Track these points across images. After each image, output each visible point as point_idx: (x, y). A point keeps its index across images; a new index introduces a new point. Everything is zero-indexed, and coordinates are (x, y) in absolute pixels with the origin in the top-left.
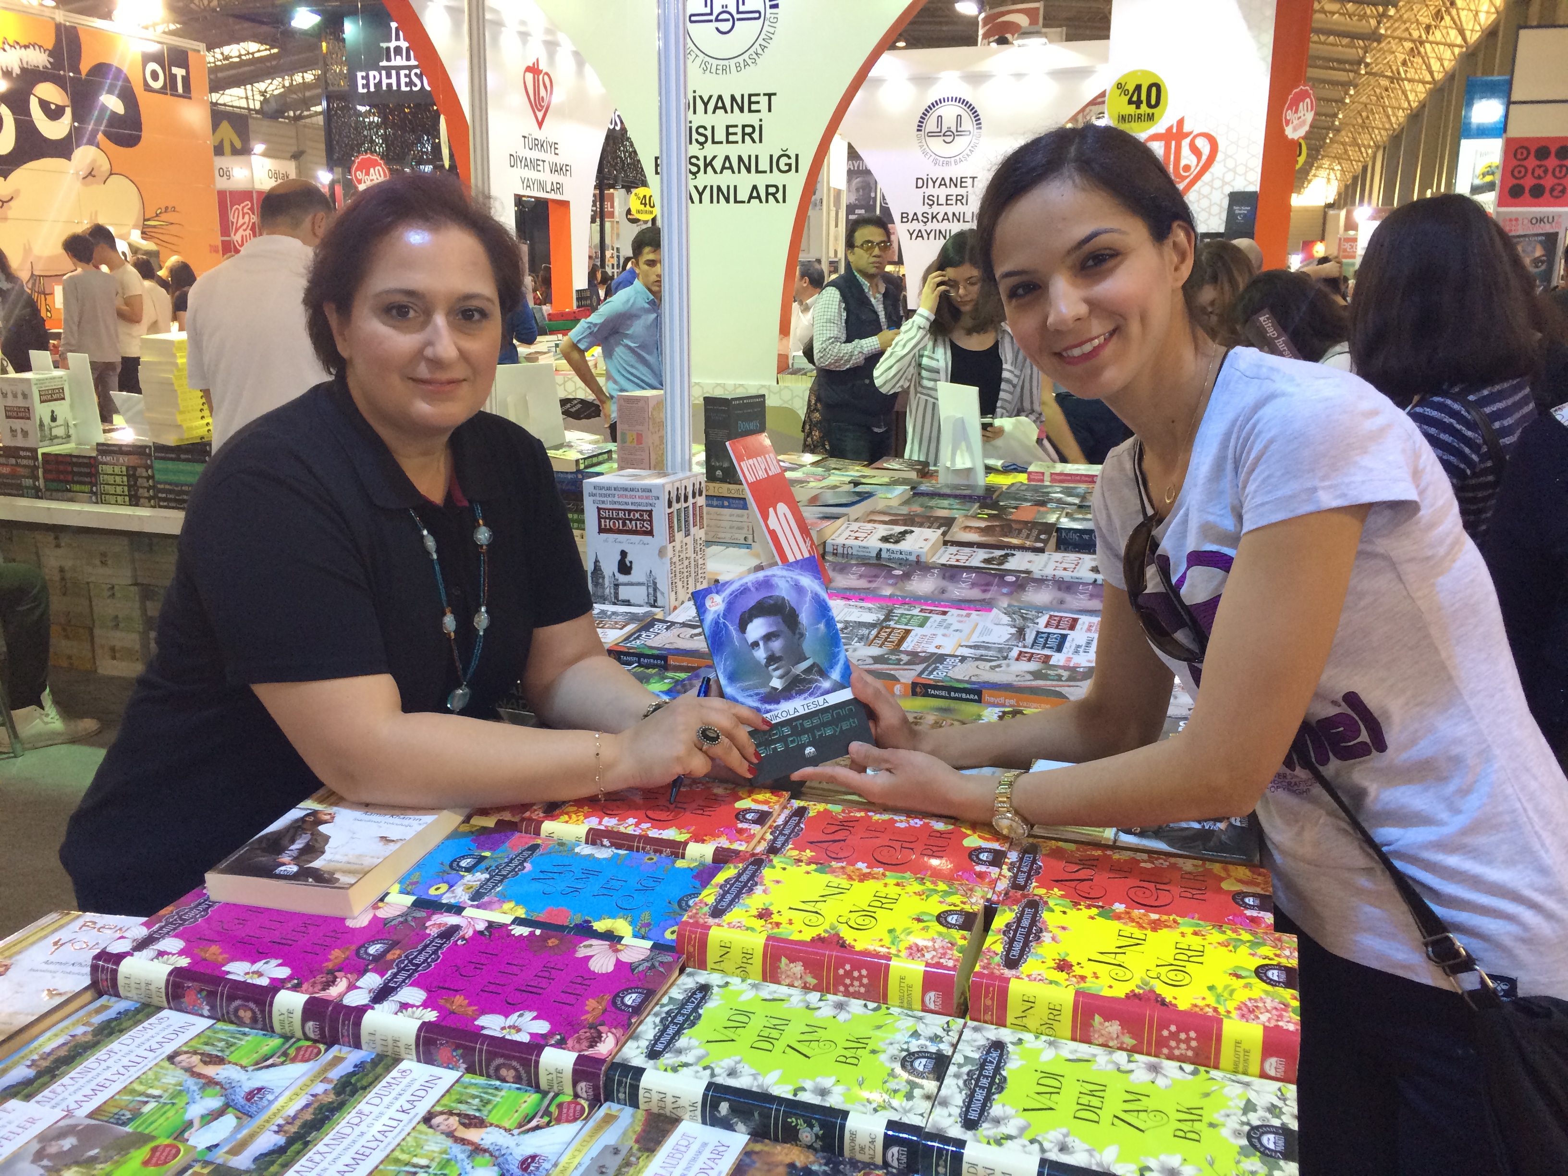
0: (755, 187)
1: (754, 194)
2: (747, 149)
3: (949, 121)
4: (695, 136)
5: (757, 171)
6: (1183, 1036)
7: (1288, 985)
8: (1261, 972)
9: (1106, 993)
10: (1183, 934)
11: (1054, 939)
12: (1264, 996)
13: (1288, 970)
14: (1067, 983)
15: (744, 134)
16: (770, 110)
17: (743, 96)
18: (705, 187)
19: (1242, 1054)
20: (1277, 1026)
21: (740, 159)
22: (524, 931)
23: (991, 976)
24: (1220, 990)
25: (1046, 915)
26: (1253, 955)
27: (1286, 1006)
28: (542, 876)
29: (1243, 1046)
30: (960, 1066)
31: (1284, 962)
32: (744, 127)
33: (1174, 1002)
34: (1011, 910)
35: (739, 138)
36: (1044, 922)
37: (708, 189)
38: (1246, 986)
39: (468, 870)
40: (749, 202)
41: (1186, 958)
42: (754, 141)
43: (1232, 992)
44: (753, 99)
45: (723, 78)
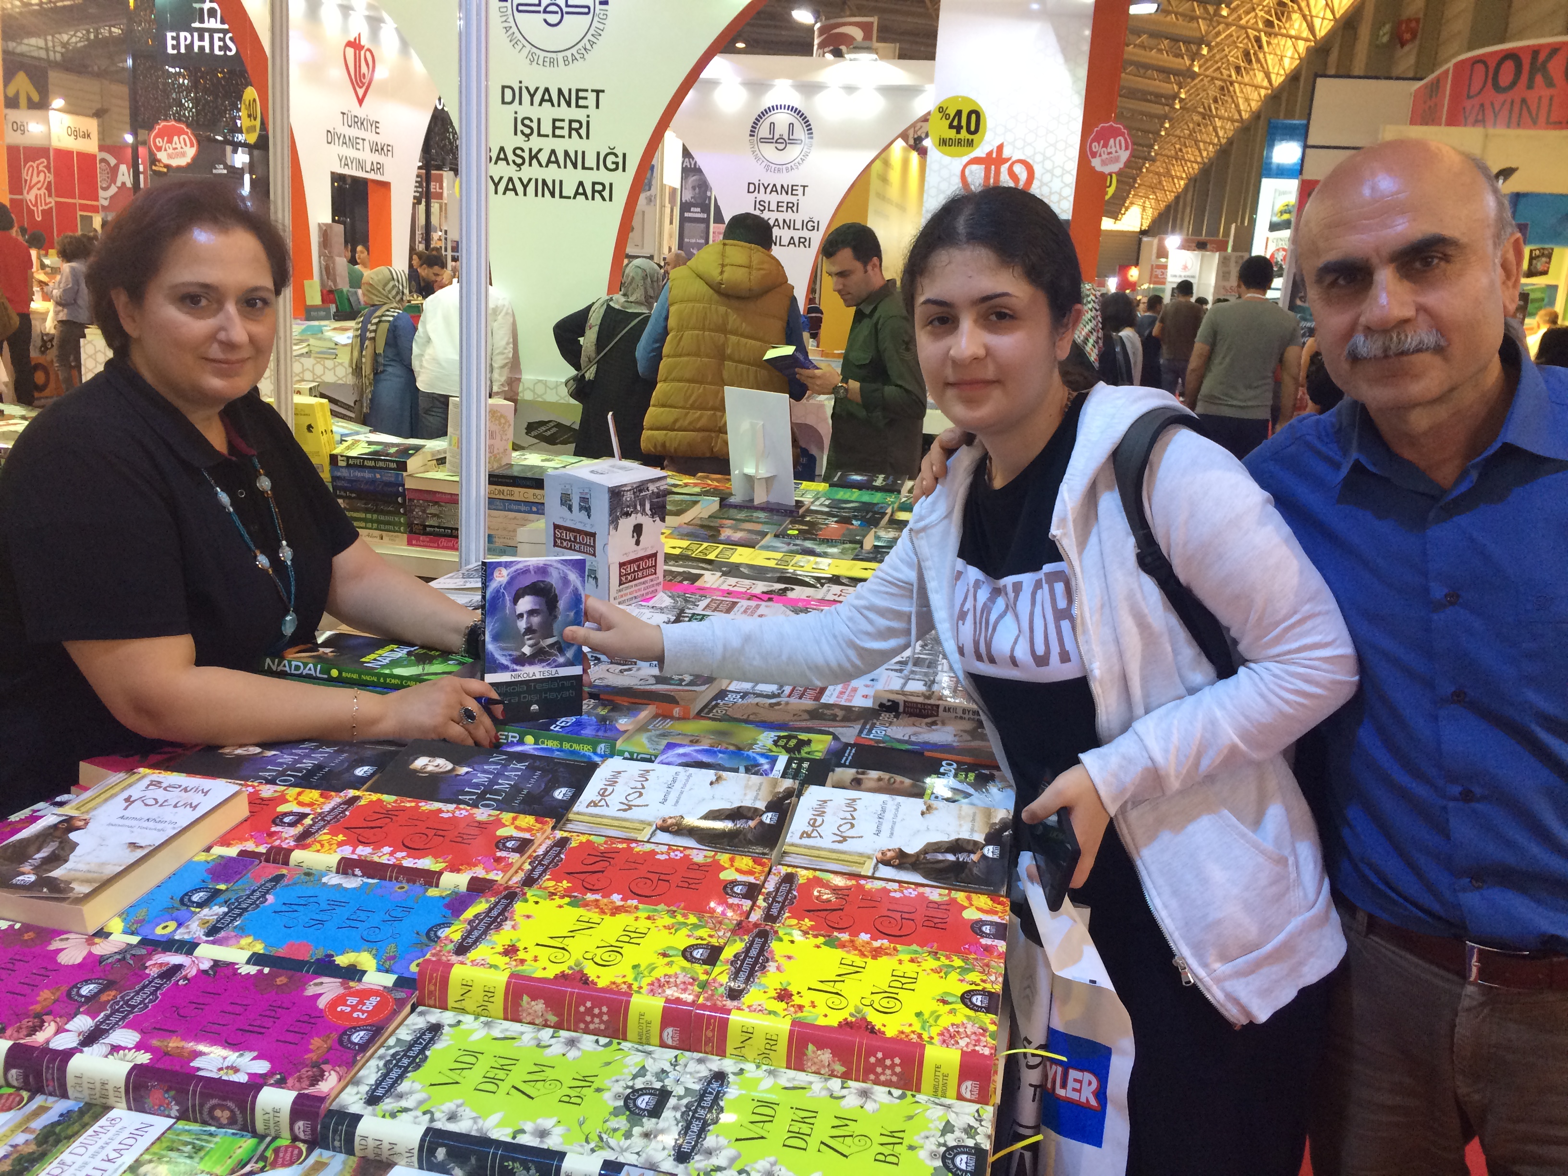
0: (581, 184)
1: (580, 190)
2: (573, 144)
3: (781, 129)
4: (520, 127)
5: (584, 168)
6: (888, 1062)
7: (988, 1010)
8: (966, 999)
9: (821, 1022)
10: (900, 962)
11: (778, 968)
12: (965, 1021)
13: (990, 995)
14: (786, 1013)
15: (571, 129)
16: (597, 107)
17: (570, 90)
18: (530, 180)
19: (941, 1078)
20: (974, 1051)
21: (566, 154)
22: (253, 970)
23: (714, 1008)
24: (926, 1015)
25: (774, 945)
26: (962, 981)
27: (985, 1030)
28: (284, 908)
29: (943, 1070)
30: (680, 1098)
31: (988, 987)
32: (571, 122)
33: (883, 1029)
34: (742, 940)
35: (565, 132)
36: (772, 952)
37: (533, 183)
38: (952, 1012)
39: (201, 905)
40: (575, 198)
41: (900, 985)
42: (581, 137)
43: (938, 1017)
44: (581, 94)
45: (548, 70)
